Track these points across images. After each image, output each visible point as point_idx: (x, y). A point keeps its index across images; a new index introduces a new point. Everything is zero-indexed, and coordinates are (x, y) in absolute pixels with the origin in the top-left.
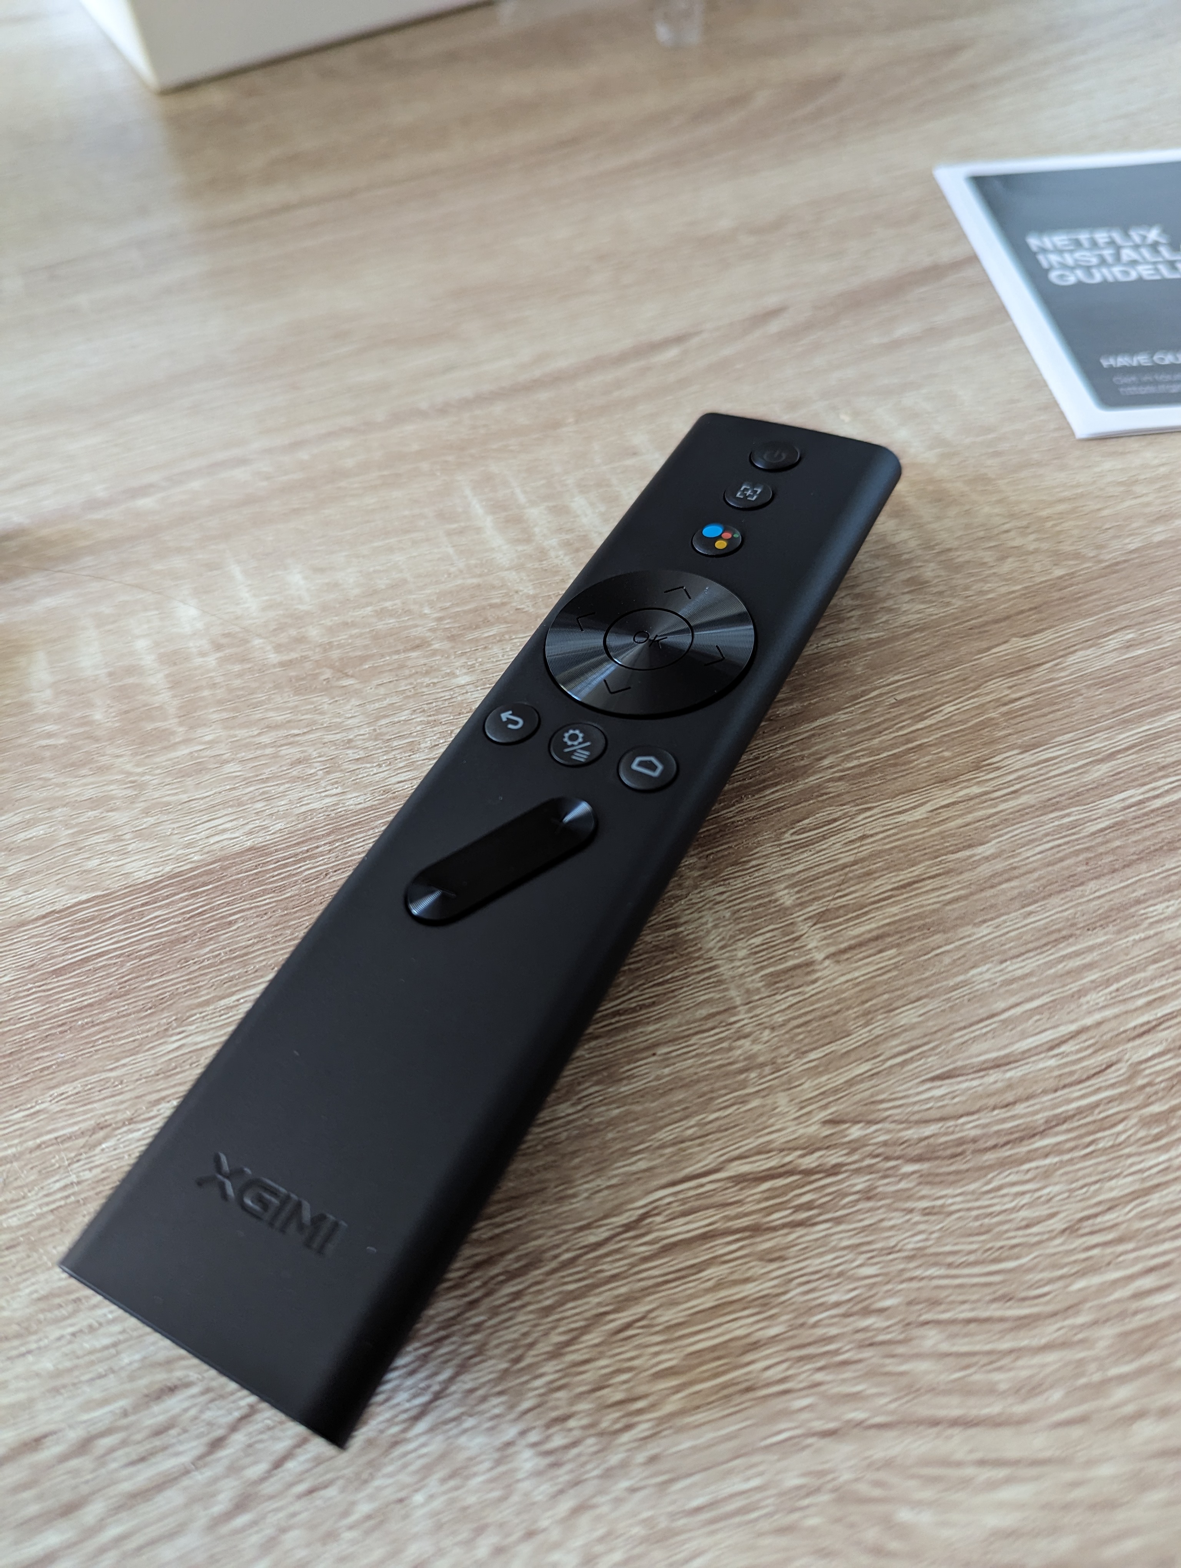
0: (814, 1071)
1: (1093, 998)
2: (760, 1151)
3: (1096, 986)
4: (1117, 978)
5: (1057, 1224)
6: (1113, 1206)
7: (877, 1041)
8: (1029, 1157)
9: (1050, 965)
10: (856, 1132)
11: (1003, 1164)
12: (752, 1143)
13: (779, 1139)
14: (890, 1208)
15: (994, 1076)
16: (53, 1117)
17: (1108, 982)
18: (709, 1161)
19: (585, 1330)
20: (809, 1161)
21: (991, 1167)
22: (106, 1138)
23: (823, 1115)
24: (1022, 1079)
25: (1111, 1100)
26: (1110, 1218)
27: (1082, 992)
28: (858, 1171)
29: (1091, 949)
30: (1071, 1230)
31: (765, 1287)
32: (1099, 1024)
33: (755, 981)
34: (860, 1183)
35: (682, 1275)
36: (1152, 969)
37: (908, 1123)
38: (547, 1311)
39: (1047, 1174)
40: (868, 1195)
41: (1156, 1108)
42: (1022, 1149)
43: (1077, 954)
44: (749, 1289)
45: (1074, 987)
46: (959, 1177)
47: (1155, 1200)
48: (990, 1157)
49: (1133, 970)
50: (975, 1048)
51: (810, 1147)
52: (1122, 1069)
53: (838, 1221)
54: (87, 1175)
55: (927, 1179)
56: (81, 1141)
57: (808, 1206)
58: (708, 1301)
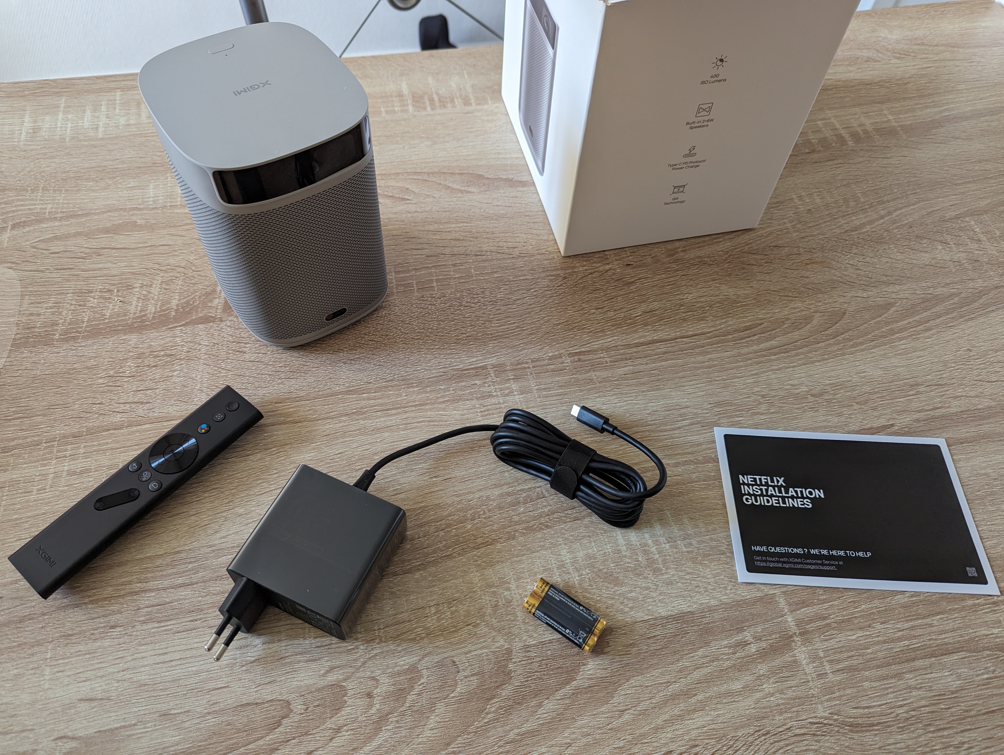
0: (827, 701)
1: (891, 696)
2: (815, 717)
3: (891, 693)
4: (896, 692)
5: (877, 746)
6: (889, 745)
7: (841, 696)
8: (872, 730)
9: (881, 685)
10: (836, 717)
11: (867, 731)
12: (813, 715)
13: (819, 715)
14: (842, 736)
15: (866, 710)
16: (657, 677)
17: (894, 692)
18: (804, 717)
19: (779, 749)
20: (826, 722)
21: (864, 731)
22: (670, 685)
23: (828, 712)
24: (873, 712)
25: (891, 721)
26: (888, 747)
27: (888, 694)
28: (836, 726)
29: (891, 683)
30: (880, 748)
31: (816, 747)
32: (891, 702)
33: (814, 675)
34: (836, 729)
35: (798, 742)
36: (905, 691)
37: (847, 717)
38: (772, 744)
39: (876, 735)
40: (838, 732)
41: (901, 725)
42: (871, 728)
43: (888, 684)
44: (813, 747)
45: (886, 692)
46: (857, 732)
47: (898, 745)
48: (864, 729)
49: (900, 691)
50: (863, 702)
51: (826, 718)
52: (895, 714)
53: (831, 736)
54: (668, 693)
55: (851, 731)
56: (665, 685)
57: (825, 732)
58: (804, 748)
